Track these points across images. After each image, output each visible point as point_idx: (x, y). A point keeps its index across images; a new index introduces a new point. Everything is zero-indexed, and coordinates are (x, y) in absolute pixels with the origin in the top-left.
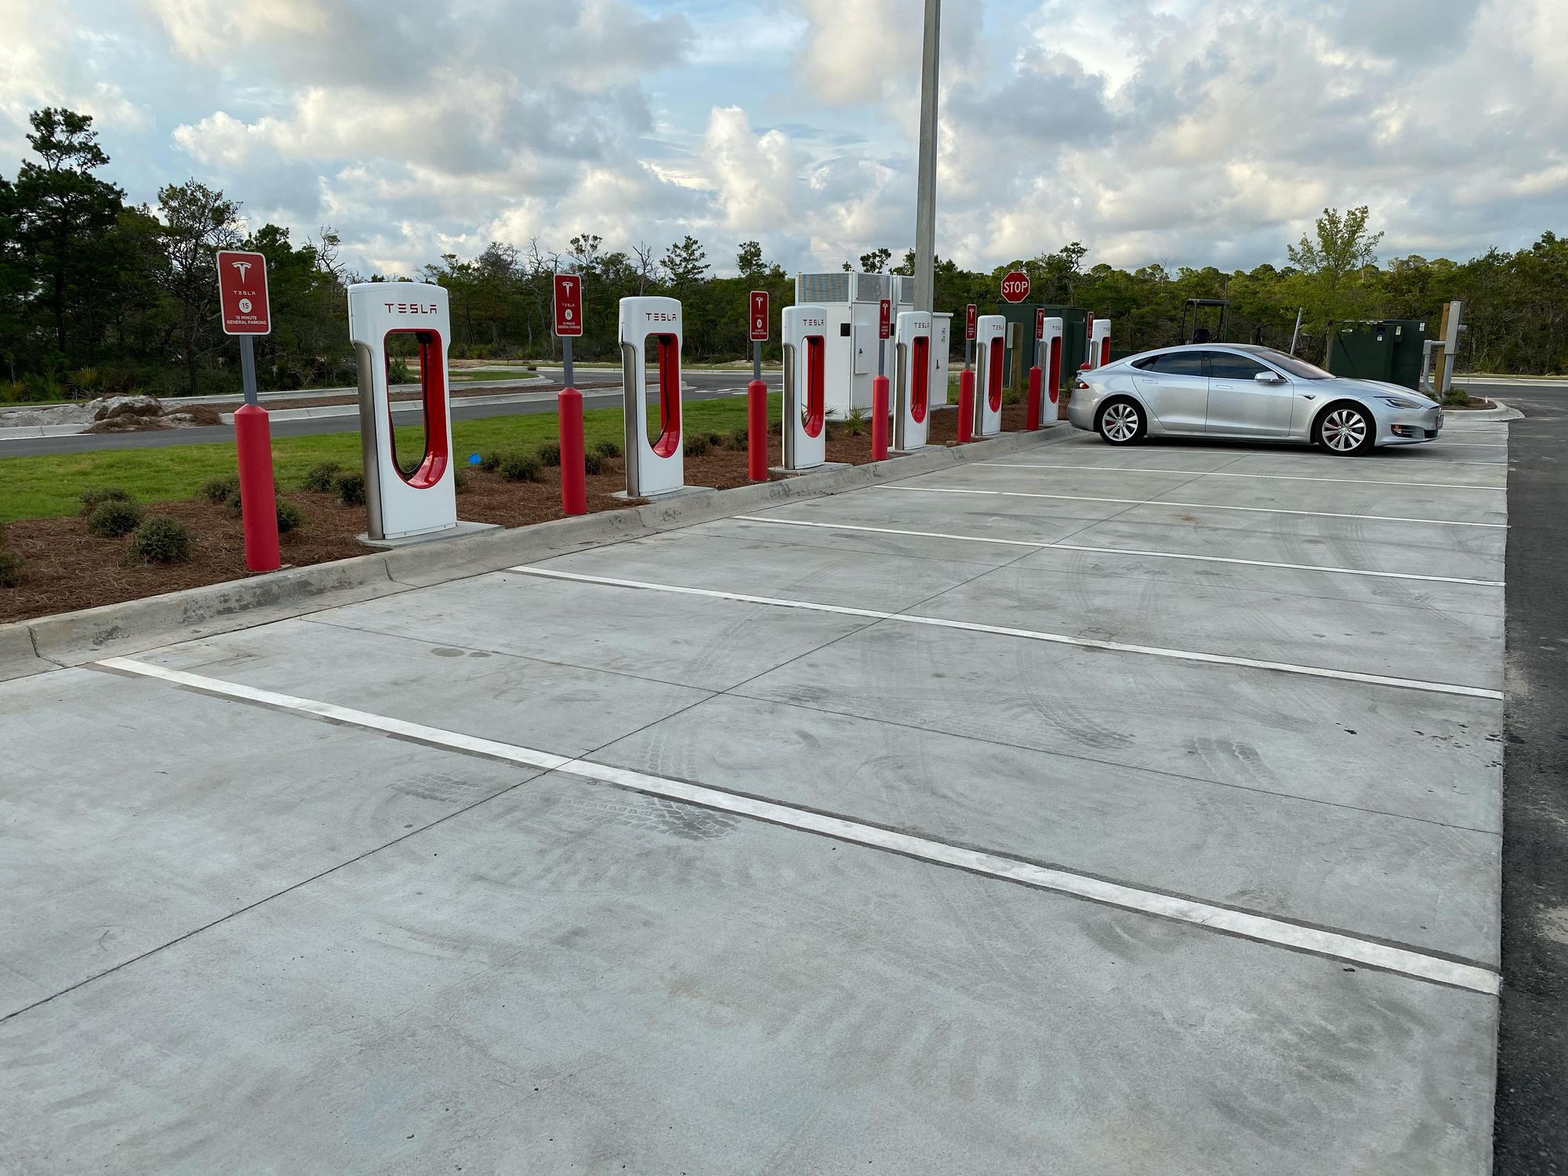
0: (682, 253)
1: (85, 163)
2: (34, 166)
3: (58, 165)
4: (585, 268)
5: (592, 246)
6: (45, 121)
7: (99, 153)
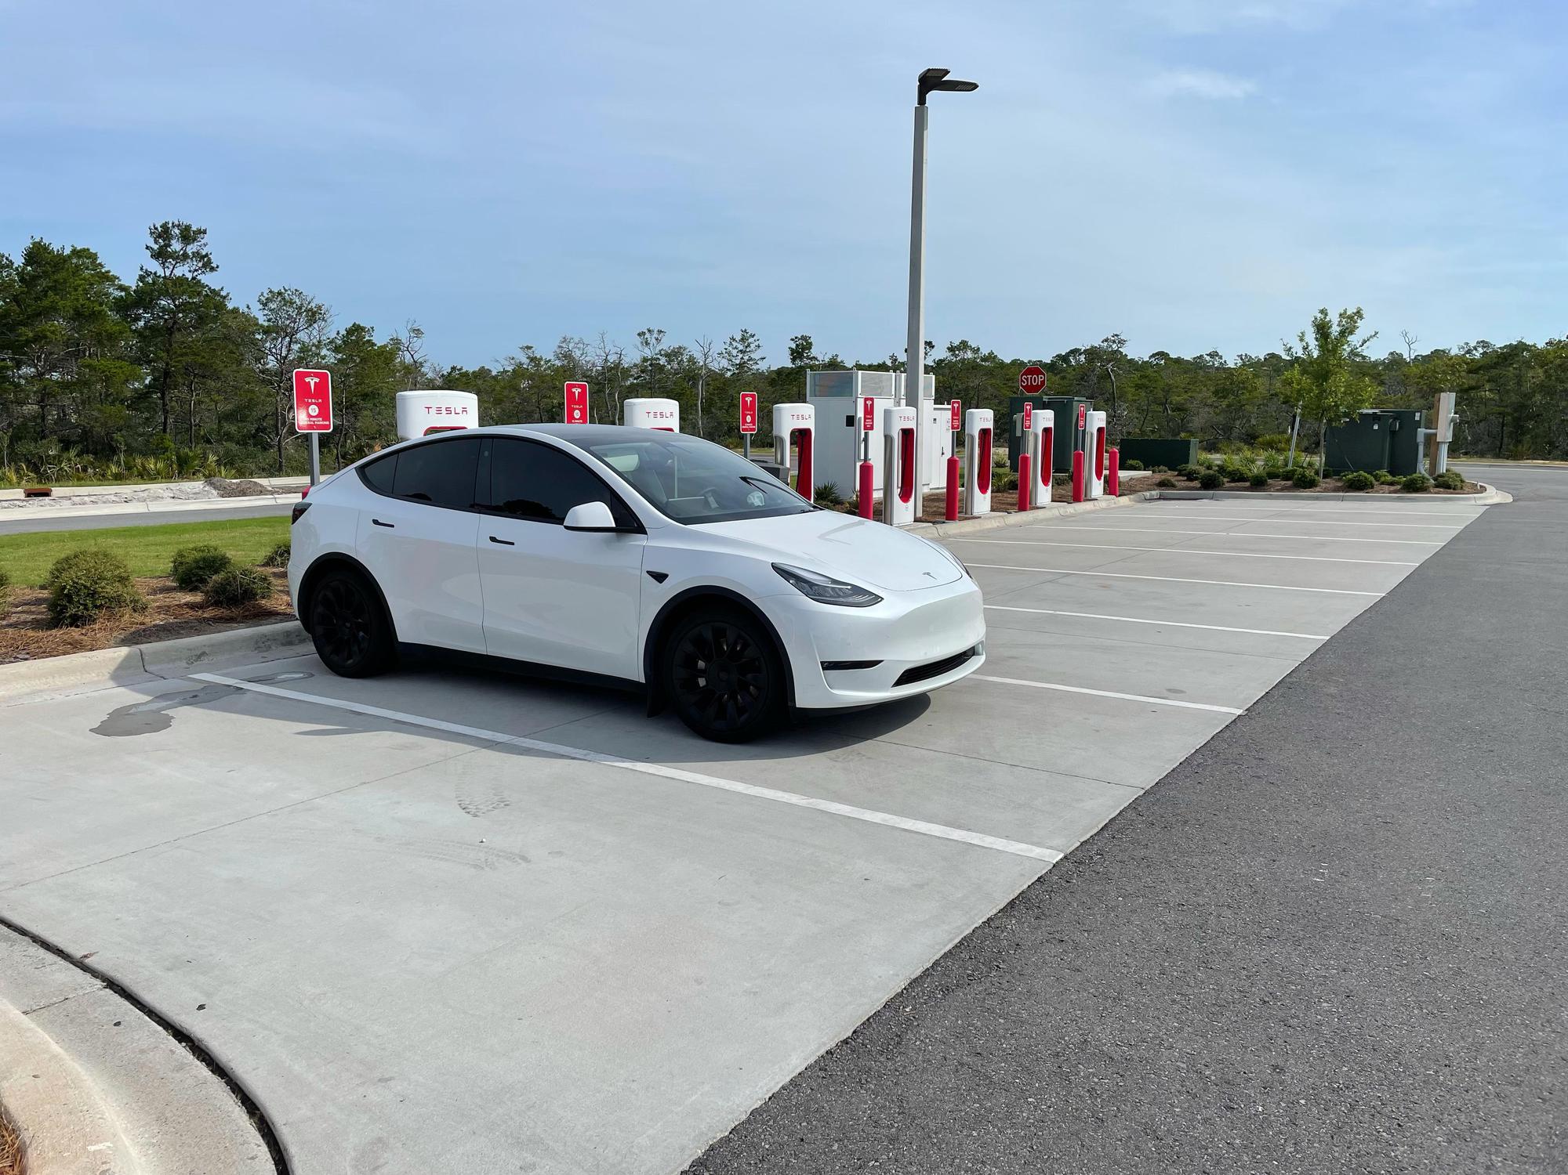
0: (739, 345)
1: (196, 270)
2: (151, 273)
3: (172, 272)
4: (649, 359)
5: (657, 339)
6: (163, 234)
7: (209, 262)
